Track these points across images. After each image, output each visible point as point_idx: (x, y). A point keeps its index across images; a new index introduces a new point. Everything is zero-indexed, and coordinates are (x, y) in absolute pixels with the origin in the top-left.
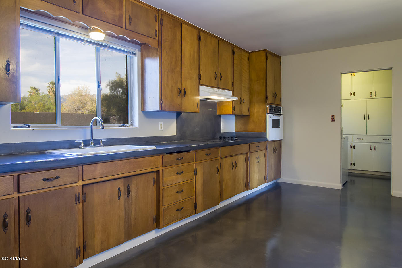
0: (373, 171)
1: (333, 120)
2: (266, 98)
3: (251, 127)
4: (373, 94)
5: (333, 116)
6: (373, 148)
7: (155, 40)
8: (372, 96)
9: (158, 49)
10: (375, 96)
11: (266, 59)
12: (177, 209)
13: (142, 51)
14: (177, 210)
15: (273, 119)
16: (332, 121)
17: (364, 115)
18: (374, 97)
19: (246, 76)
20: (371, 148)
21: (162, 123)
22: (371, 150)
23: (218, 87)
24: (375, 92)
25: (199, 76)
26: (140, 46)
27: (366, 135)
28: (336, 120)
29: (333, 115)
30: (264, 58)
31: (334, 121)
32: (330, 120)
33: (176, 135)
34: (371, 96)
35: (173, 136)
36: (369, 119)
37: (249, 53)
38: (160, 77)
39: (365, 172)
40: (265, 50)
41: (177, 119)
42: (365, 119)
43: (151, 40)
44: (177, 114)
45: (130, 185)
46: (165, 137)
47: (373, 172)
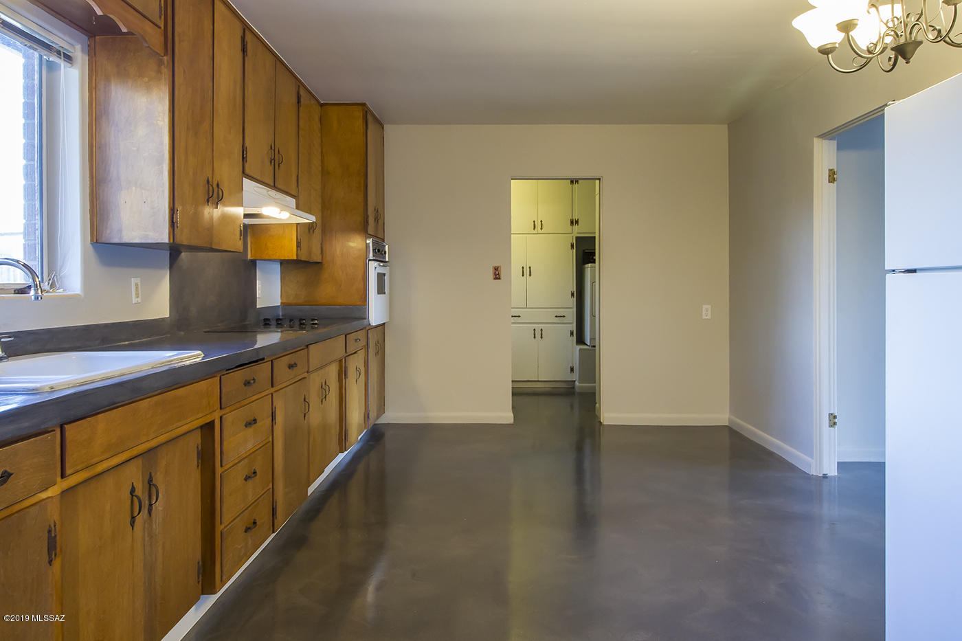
0: (538, 381)
1: (497, 276)
2: (366, 223)
3: (326, 292)
4: (538, 225)
5: (496, 269)
6: (538, 335)
7: (159, 30)
8: (536, 229)
9: (165, 58)
10: (541, 229)
11: (365, 127)
12: (246, 527)
13: (92, 53)
14: (247, 530)
15: (378, 274)
16: (496, 278)
17: (523, 268)
18: (540, 231)
19: (316, 162)
20: (535, 335)
21: (138, 280)
22: (535, 337)
23: (274, 187)
24: (541, 221)
25: (243, 152)
26: (87, 38)
27: (526, 308)
28: (502, 276)
29: (497, 265)
30: (360, 122)
31: (500, 279)
32: (492, 276)
33: (168, 316)
34: (534, 229)
35: (163, 319)
36: (530, 275)
37: (322, 105)
38: (170, 144)
39: (533, 383)
40: (364, 105)
41: (171, 268)
42: (523, 275)
43: (149, 27)
44: (170, 254)
45: (153, 475)
46: (145, 321)
47: (538, 383)
